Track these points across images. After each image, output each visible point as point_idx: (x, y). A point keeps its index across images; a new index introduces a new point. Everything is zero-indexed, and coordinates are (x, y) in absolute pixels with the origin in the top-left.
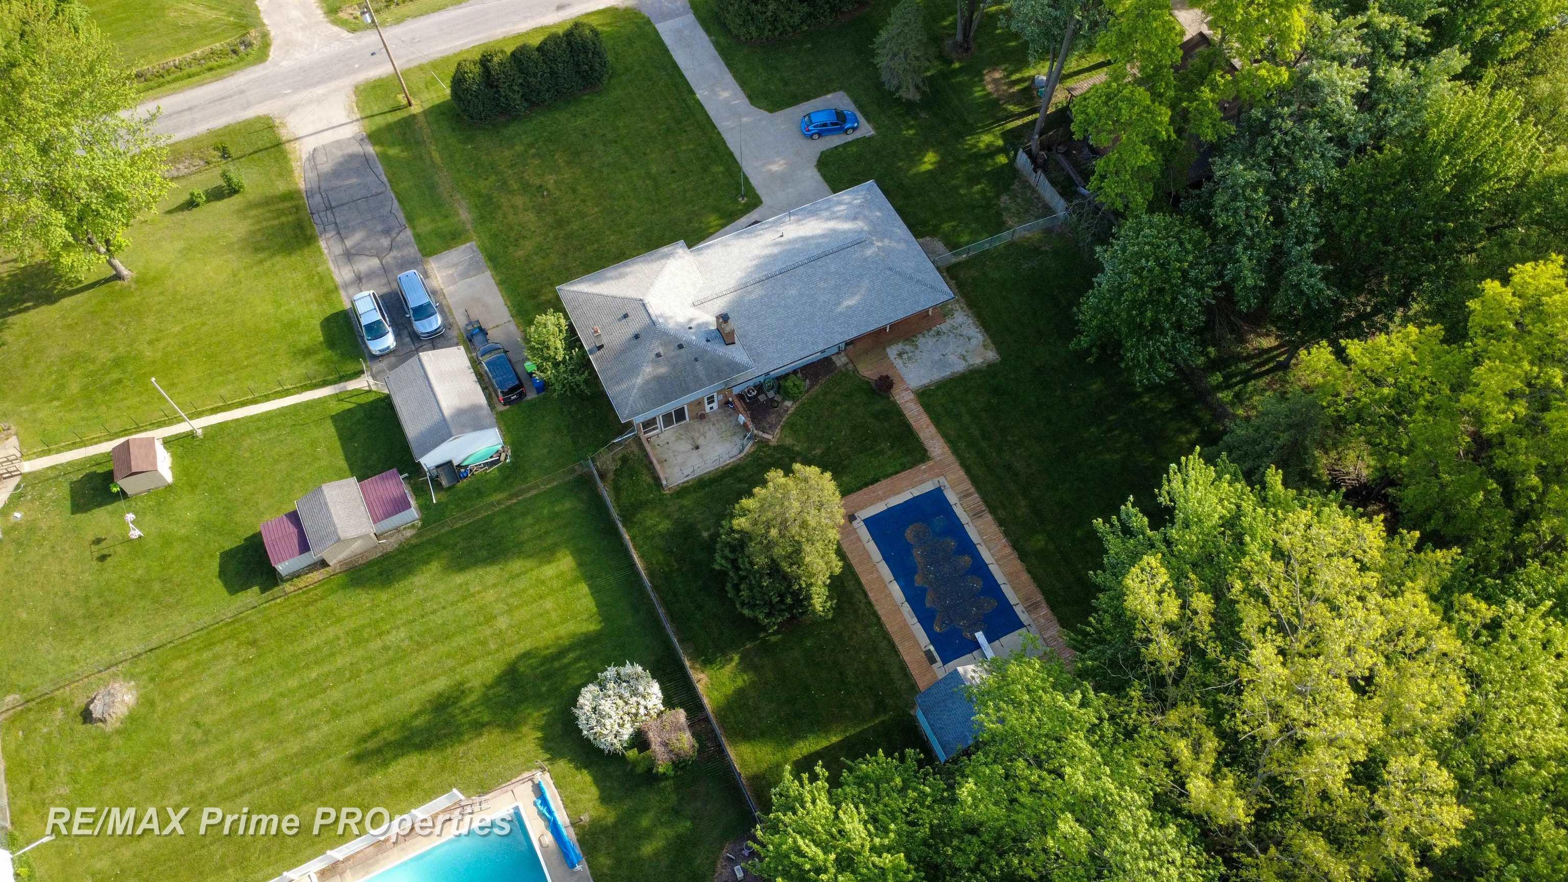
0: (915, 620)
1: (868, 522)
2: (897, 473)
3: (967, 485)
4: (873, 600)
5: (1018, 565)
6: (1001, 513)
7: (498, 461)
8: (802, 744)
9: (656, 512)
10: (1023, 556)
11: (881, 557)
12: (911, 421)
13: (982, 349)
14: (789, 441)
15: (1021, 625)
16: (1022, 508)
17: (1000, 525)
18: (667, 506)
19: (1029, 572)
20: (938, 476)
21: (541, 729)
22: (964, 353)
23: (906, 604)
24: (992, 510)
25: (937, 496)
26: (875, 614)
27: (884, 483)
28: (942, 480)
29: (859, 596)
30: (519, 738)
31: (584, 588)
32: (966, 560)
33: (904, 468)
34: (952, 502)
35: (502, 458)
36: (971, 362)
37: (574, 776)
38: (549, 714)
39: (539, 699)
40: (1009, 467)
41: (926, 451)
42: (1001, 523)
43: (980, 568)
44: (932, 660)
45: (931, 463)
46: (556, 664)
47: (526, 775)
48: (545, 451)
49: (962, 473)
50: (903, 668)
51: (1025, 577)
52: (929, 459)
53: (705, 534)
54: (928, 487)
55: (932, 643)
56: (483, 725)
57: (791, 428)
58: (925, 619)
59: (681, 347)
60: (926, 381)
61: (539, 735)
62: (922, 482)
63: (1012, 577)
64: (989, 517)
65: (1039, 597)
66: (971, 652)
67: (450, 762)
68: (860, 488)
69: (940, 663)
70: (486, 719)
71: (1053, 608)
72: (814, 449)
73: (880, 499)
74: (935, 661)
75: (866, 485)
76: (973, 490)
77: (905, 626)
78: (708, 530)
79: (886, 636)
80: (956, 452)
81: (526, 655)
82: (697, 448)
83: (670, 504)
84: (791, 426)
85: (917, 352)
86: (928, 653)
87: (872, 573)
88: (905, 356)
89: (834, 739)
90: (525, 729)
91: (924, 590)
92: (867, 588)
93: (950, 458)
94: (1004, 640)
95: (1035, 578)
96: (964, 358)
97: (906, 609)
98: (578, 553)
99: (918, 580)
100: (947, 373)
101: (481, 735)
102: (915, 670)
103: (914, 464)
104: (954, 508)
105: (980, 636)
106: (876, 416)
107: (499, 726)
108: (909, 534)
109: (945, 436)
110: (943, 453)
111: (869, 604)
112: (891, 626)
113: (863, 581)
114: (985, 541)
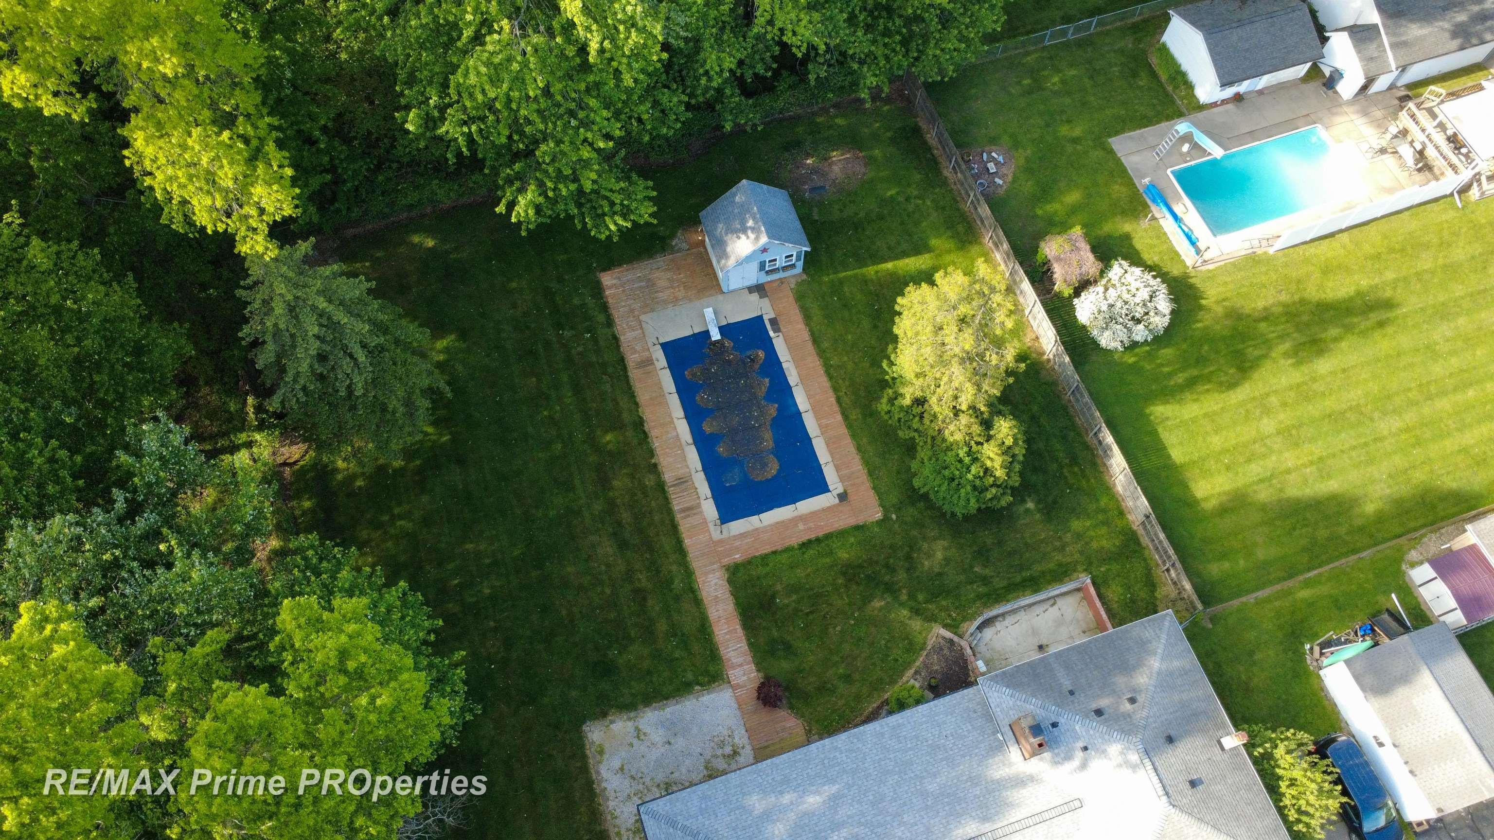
0: (784, 366)
1: (823, 488)
2: (774, 553)
3: (685, 525)
4: (831, 393)
5: (648, 413)
6: (649, 481)
7: (1323, 646)
8: (923, 267)
9: (1095, 545)
10: (640, 423)
11: (814, 442)
12: (740, 632)
13: (607, 746)
14: (916, 624)
15: (665, 346)
16: (620, 483)
17: (655, 465)
18: (1081, 553)
19: (637, 404)
20: (721, 541)
21: (1201, 308)
22: (635, 741)
23: (792, 384)
24: (661, 487)
25: (727, 515)
26: (830, 378)
27: (795, 541)
28: (716, 534)
29: (846, 400)
30: (1224, 300)
31: (1177, 455)
32: (708, 428)
33: (764, 558)
34: (711, 501)
35: (1317, 649)
36: (630, 724)
37: (1162, 259)
38: (1197, 321)
39: (1207, 337)
40: (623, 545)
41: (729, 581)
42: (654, 468)
43: (694, 415)
44: (773, 321)
45: (726, 561)
46: (1195, 372)
47: (1211, 267)
48: (1258, 656)
49: (687, 542)
50: (807, 318)
51: (643, 396)
52: (728, 568)
53: (1030, 505)
54: (738, 526)
55: (770, 339)
56: (1265, 319)
57: (911, 643)
58: (773, 365)
59: (1099, 712)
60: (707, 698)
61: (1203, 302)
62: (742, 536)
63: (660, 399)
64: (668, 477)
65: (634, 374)
66: (728, 325)
67: (1293, 287)
68: (828, 536)
69: (766, 318)
70: (1263, 325)
71: (622, 360)
72: (881, 609)
73: (802, 518)
74: (770, 320)
75: (818, 540)
76: (678, 517)
77: (798, 363)
78: (1027, 511)
79: (821, 353)
80: (689, 573)
81: (1232, 385)
82: (1041, 647)
83: (1077, 556)
84: (912, 647)
85: (708, 754)
86: (777, 330)
87: (827, 426)
88: (728, 750)
89: (889, 265)
90: (1219, 310)
91: (769, 397)
92: (836, 408)
93: (696, 563)
94: (688, 332)
95: (632, 396)
96: (639, 734)
97: (793, 377)
98: (1191, 503)
99: (772, 410)
100: (672, 710)
101: (1265, 309)
102: (796, 314)
103: (749, 562)
104: (709, 494)
105: (716, 336)
106: (788, 648)
107: (1249, 316)
108: (773, 468)
109: (697, 602)
110: (706, 574)
111: (835, 389)
112: (814, 362)
113: (839, 417)
114: (681, 447)
